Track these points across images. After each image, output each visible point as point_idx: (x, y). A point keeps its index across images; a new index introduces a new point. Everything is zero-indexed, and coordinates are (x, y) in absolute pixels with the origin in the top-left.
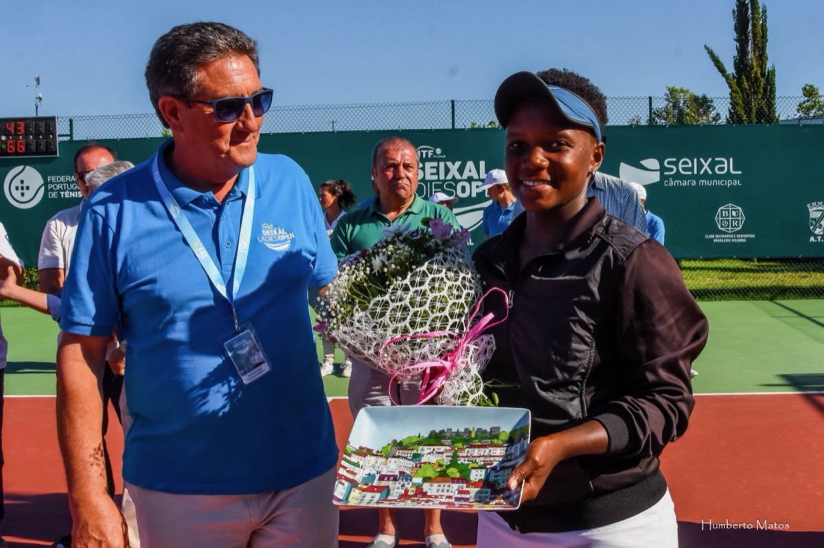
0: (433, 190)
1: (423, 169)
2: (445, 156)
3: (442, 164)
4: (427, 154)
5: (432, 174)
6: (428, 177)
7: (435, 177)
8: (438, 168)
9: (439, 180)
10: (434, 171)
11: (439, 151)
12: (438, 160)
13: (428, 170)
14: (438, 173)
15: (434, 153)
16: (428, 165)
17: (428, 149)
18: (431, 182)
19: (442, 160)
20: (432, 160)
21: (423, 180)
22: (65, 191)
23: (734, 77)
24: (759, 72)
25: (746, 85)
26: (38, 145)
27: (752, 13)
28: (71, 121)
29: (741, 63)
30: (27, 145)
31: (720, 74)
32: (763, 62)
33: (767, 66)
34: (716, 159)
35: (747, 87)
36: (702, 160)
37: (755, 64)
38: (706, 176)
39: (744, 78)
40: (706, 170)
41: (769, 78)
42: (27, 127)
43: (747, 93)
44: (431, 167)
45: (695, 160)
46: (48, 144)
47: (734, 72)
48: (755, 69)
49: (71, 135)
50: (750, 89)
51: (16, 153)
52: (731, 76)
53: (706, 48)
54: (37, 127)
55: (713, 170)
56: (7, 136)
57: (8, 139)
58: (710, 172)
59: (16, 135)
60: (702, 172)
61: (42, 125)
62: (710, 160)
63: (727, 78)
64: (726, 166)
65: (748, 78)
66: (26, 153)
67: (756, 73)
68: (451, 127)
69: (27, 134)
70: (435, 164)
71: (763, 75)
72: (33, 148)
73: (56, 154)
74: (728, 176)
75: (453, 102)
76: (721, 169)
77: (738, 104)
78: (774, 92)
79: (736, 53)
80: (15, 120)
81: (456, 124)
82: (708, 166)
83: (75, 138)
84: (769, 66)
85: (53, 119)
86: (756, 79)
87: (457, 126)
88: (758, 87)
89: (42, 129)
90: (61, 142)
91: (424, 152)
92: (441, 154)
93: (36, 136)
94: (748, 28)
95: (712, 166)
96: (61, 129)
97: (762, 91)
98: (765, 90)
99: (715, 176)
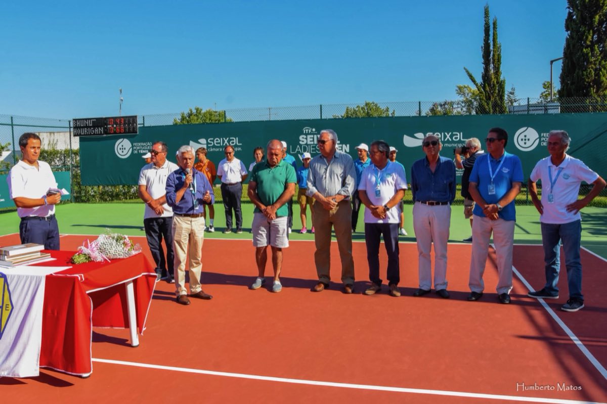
0: (311, 149)
1: (306, 139)
2: (316, 132)
3: (315, 136)
4: (308, 131)
5: (311, 141)
6: (309, 143)
7: (312, 143)
8: (313, 138)
9: (314, 144)
10: (312, 139)
11: (314, 130)
12: (314, 134)
13: (309, 139)
14: (313, 141)
15: (312, 131)
16: (309, 136)
17: (309, 129)
18: (310, 145)
19: (315, 134)
20: (311, 134)
21: (306, 144)
22: (141, 150)
23: (482, 84)
24: (495, 82)
25: (488, 89)
26: (129, 129)
27: (494, 48)
28: (144, 117)
29: (486, 77)
30: (125, 129)
31: (473, 83)
32: (498, 75)
33: (501, 78)
34: (454, 133)
35: (488, 90)
36: (446, 134)
37: (493, 77)
38: (448, 142)
39: (487, 85)
40: (448, 139)
41: (501, 85)
42: (125, 121)
43: (488, 93)
44: (310, 138)
45: (443, 134)
46: (134, 128)
47: (482, 81)
48: (493, 80)
49: (144, 124)
50: (490, 91)
51: (120, 133)
52: (479, 85)
53: (464, 68)
54: (129, 121)
55: (452, 138)
56: (116, 125)
57: (117, 126)
58: (450, 140)
59: (120, 124)
60: (446, 140)
61: (131, 119)
62: (450, 133)
63: (477, 85)
64: (459, 136)
65: (489, 85)
66: (124, 133)
67: (494, 82)
68: (320, 118)
69: (125, 124)
70: (312, 136)
71: (498, 83)
72: (127, 130)
73: (137, 132)
74: (460, 142)
75: (321, 106)
76: (456, 138)
77: (483, 99)
78: (504, 92)
79: (483, 71)
80: (120, 118)
81: (322, 116)
82: (450, 136)
83: (146, 125)
84: (502, 78)
85: (136, 117)
86: (494, 85)
87: (323, 118)
88: (495, 90)
89: (131, 121)
90: (140, 127)
91: (307, 130)
92: (315, 131)
93: (129, 124)
94: (490, 56)
95: (451, 137)
96: (139, 121)
97: (497, 91)
98: (499, 91)
99: (453, 142)
